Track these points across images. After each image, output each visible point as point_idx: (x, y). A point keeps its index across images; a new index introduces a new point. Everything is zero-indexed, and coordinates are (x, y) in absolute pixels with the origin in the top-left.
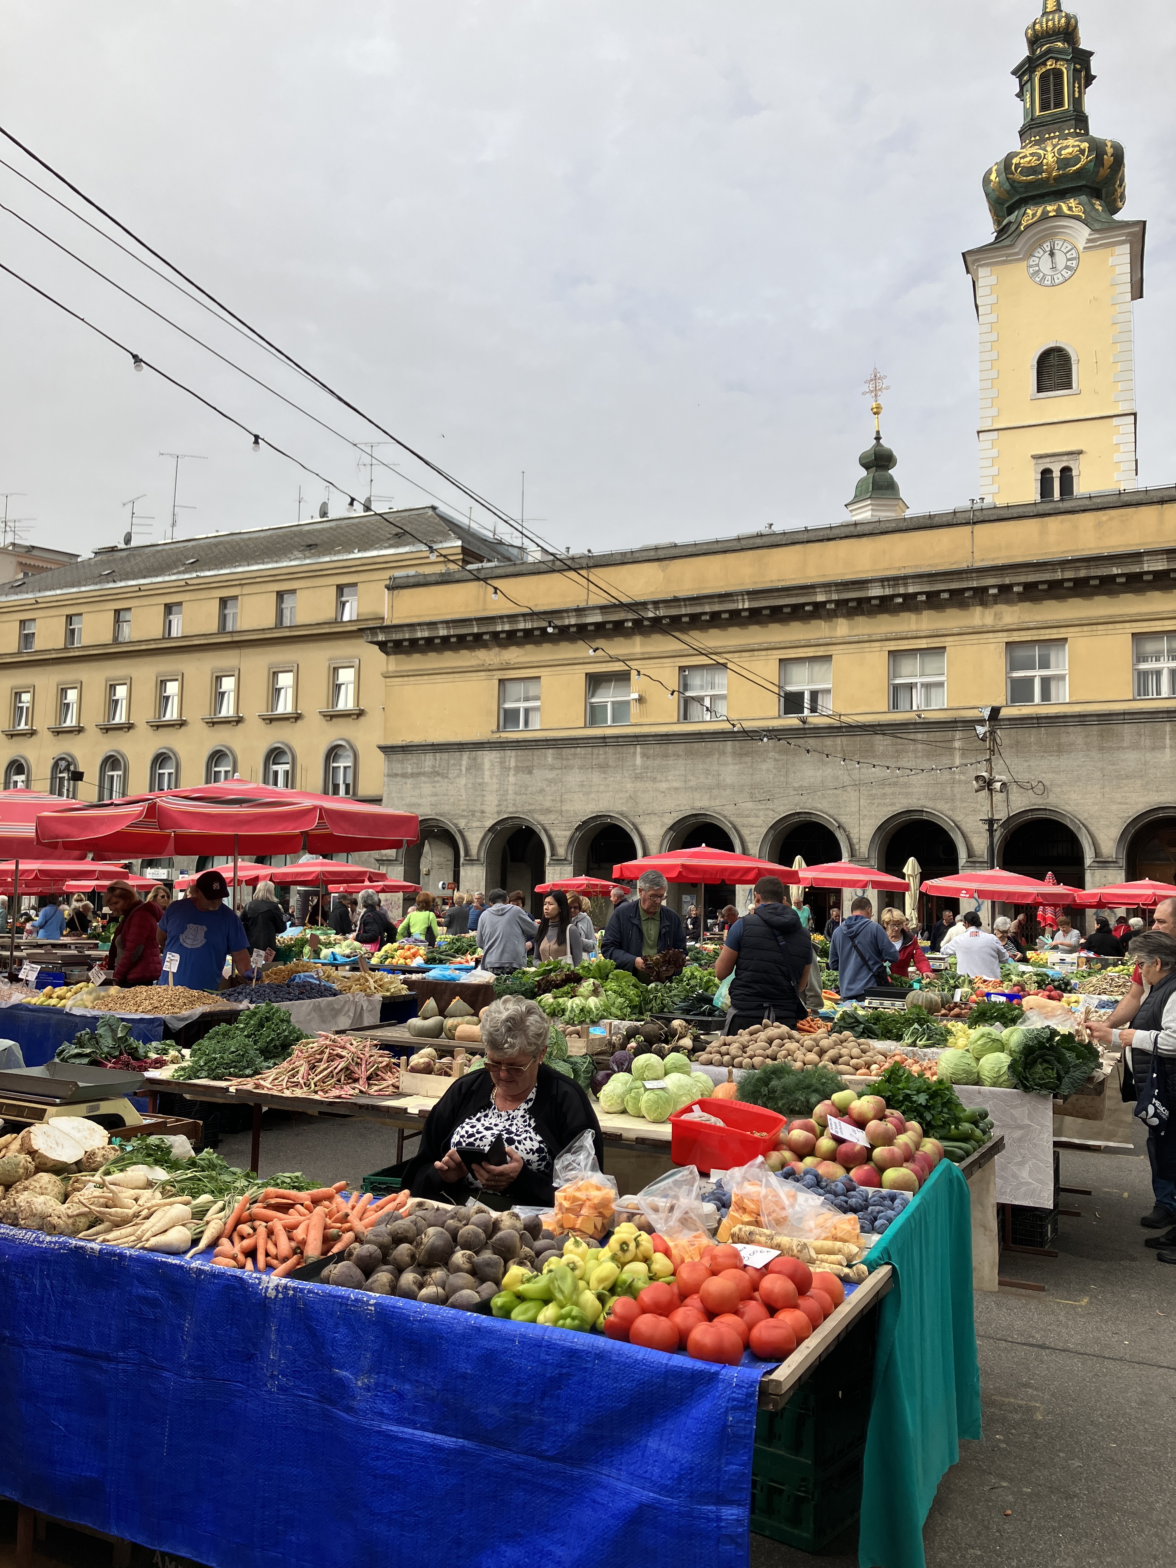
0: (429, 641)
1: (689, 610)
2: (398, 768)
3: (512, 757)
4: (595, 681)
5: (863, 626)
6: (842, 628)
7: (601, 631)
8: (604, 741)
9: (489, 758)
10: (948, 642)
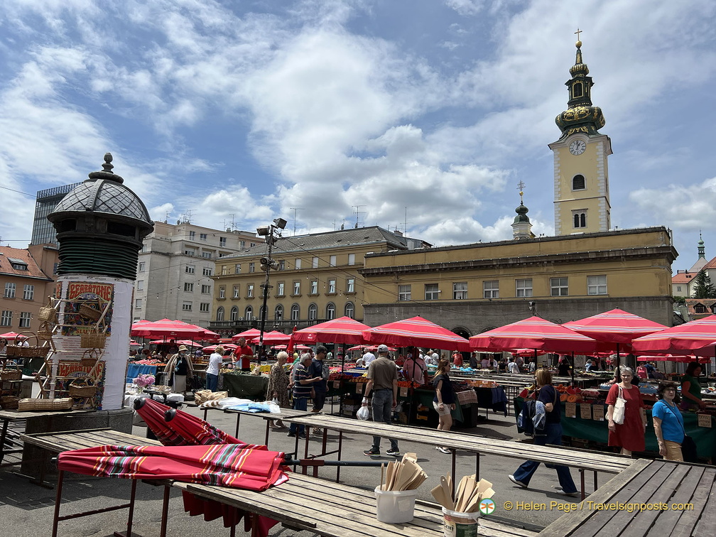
0: (377, 274)
1: (456, 266)
2: (368, 312)
3: (402, 309)
4: (428, 286)
5: (508, 272)
6: (502, 272)
7: (429, 271)
8: (430, 305)
9: (395, 309)
10: (533, 277)
